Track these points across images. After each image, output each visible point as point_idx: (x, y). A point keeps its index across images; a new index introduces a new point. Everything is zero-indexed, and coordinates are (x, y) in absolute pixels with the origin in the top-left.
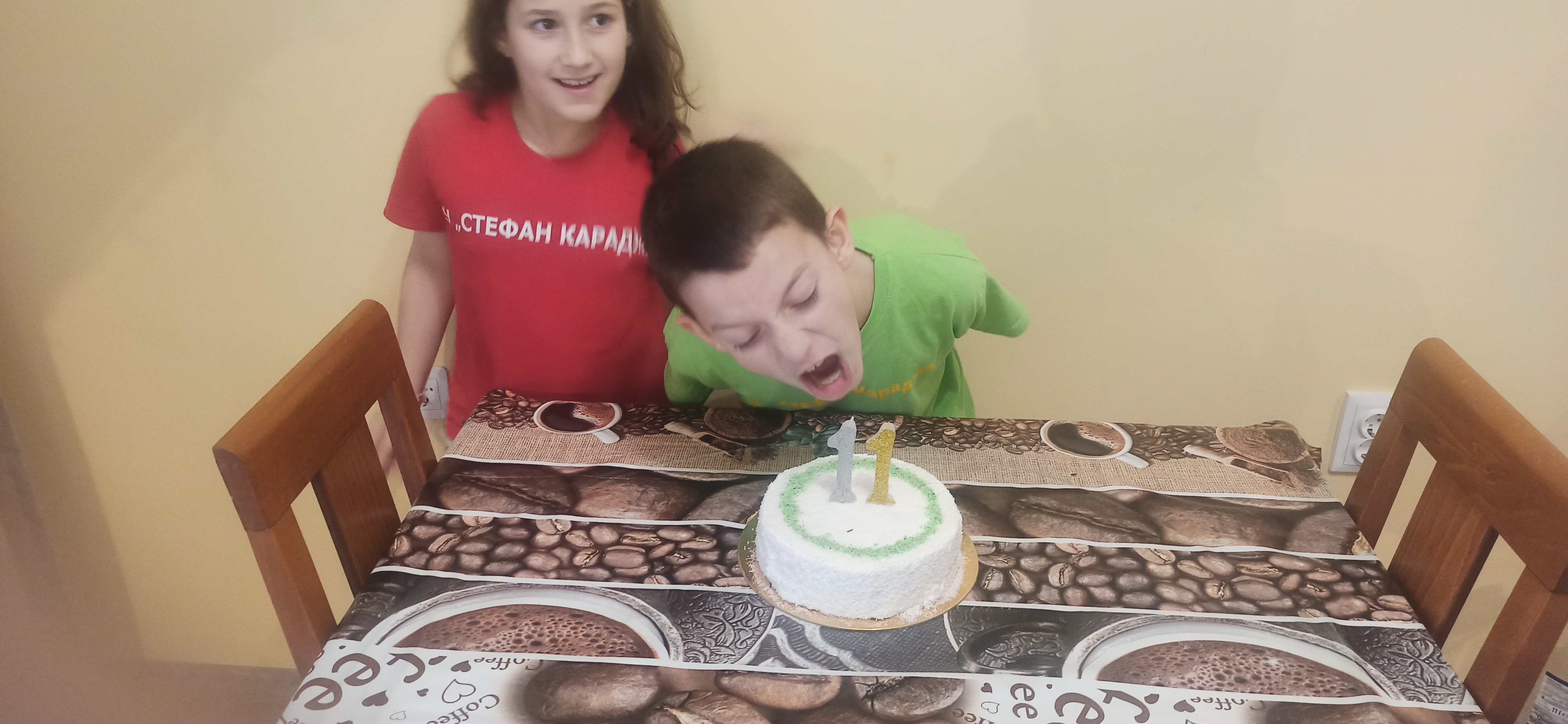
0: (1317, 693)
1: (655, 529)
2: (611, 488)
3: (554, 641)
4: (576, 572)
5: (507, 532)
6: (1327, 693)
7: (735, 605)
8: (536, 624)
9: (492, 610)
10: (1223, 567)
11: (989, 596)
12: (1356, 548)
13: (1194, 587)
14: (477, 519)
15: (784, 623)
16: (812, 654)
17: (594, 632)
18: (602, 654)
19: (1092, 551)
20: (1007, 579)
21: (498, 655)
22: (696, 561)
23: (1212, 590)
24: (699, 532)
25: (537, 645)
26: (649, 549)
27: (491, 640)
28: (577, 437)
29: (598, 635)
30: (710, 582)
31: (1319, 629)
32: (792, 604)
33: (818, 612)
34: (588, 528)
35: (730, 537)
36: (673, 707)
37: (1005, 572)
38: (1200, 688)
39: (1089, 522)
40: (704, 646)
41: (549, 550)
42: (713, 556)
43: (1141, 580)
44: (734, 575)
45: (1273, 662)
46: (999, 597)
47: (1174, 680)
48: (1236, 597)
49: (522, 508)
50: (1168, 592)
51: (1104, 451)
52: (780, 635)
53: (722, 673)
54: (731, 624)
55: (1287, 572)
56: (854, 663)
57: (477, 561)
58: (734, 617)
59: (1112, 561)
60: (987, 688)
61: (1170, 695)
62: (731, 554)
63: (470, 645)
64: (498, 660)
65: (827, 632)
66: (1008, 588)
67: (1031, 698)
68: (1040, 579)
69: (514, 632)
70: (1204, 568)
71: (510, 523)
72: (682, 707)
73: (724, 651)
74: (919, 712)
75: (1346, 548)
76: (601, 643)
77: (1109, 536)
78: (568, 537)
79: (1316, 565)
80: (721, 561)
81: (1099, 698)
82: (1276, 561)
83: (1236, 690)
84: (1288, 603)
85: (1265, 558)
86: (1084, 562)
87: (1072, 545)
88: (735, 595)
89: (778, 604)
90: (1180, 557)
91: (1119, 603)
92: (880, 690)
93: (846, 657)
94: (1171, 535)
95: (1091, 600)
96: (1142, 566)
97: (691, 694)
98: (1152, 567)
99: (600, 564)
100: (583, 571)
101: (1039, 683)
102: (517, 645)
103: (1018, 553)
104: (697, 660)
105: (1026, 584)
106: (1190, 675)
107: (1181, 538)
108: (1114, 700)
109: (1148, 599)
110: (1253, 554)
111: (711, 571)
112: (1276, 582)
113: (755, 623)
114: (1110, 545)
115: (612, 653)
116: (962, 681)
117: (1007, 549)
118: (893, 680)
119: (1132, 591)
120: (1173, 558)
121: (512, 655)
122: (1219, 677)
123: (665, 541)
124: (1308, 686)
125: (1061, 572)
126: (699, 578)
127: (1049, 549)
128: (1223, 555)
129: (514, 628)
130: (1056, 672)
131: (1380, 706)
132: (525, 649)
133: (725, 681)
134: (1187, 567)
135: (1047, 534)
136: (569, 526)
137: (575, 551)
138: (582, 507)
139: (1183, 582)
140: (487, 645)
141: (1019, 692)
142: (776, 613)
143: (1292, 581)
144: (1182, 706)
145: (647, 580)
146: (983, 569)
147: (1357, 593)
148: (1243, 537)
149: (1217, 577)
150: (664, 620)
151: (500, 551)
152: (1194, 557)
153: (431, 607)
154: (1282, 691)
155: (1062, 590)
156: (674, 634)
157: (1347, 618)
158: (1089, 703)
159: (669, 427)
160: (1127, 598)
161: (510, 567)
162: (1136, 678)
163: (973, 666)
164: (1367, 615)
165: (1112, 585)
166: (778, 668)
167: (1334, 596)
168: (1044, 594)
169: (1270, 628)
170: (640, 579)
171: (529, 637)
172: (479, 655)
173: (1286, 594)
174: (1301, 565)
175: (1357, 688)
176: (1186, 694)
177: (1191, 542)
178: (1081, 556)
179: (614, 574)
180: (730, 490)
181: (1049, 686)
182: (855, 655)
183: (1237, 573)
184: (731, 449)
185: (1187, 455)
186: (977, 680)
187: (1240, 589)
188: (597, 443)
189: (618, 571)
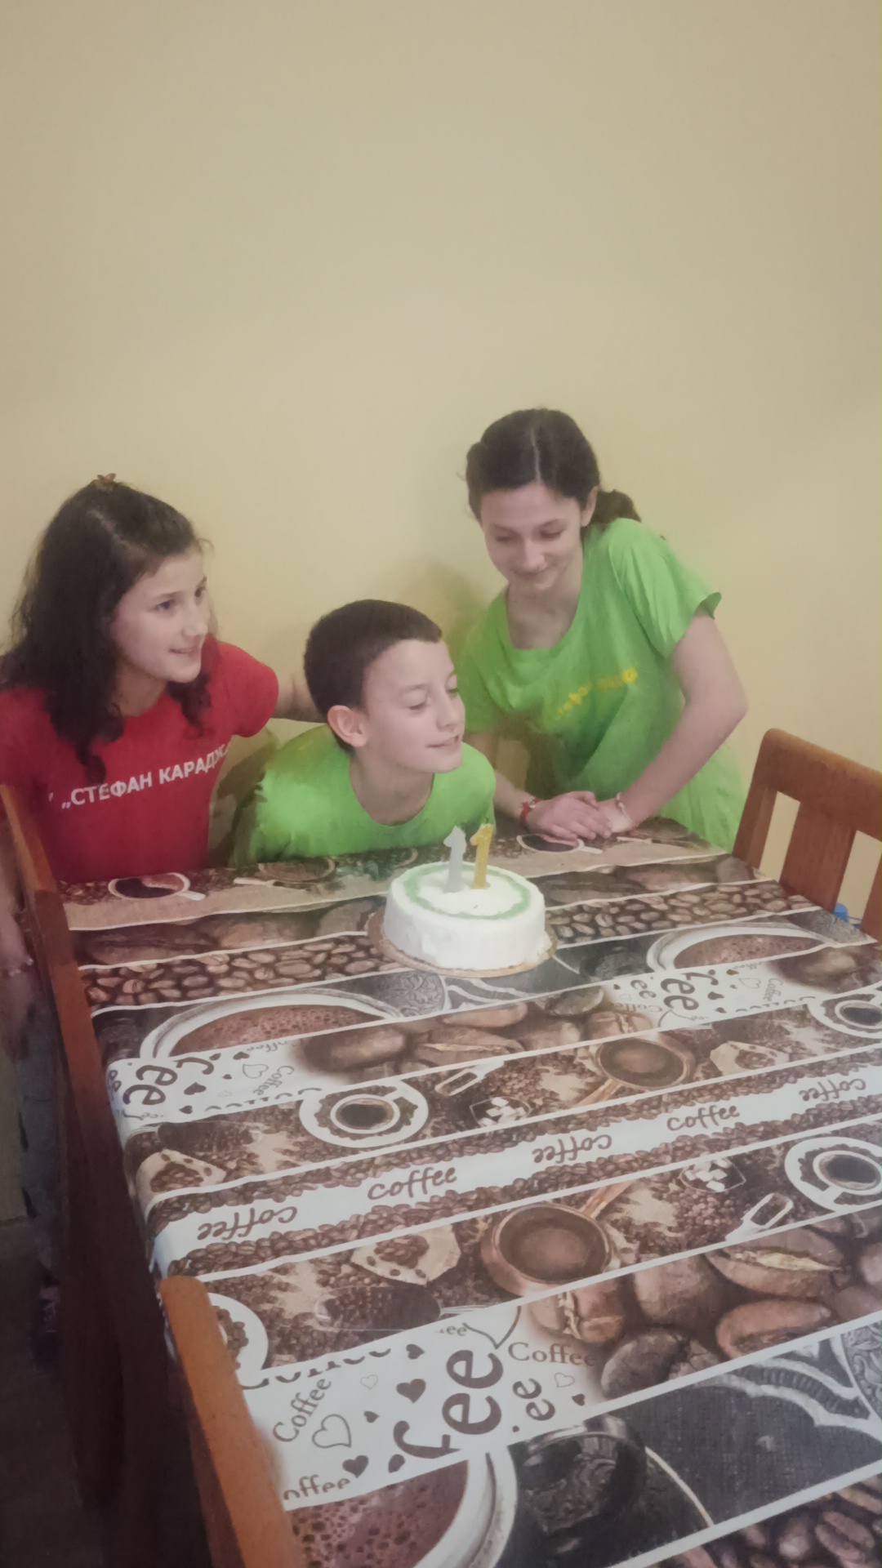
0: (794, 951)
1: (301, 947)
2: (234, 927)
3: (295, 1027)
4: (264, 983)
5: (178, 970)
6: (799, 949)
7: (409, 979)
8: (270, 1019)
9: (227, 1018)
10: (695, 899)
11: (570, 940)
12: (756, 875)
13: (686, 912)
14: (142, 967)
15: (450, 981)
16: (487, 994)
17: (322, 1016)
18: (340, 1026)
19: (613, 905)
20: (574, 930)
21: (264, 1043)
22: (352, 960)
23: (698, 912)
24: (338, 942)
25: (284, 1032)
26: (308, 960)
27: (245, 1037)
28: (165, 900)
29: (327, 1016)
30: (375, 969)
31: (771, 919)
32: (449, 970)
33: (472, 970)
34: (245, 955)
35: (362, 942)
36: (424, 1043)
37: (567, 925)
38: (733, 961)
39: (596, 889)
40: (411, 1006)
41: (228, 974)
42: (361, 954)
43: (653, 915)
44: (388, 962)
45: (760, 940)
46: (578, 939)
47: (717, 960)
48: (714, 913)
49: (172, 953)
50: (675, 918)
51: (569, 848)
52: (454, 988)
53: (439, 1019)
54: (417, 990)
55: (731, 894)
56: (520, 993)
57: (176, 993)
58: (414, 986)
59: (629, 908)
60: (617, 987)
61: (720, 969)
62: (373, 951)
63: (233, 1042)
64: (265, 1045)
65: (485, 980)
66: (578, 934)
67: (645, 987)
68: (592, 923)
69: (259, 1028)
70: (683, 902)
71: (176, 963)
72: (430, 1041)
73: (427, 1006)
74: (585, 1009)
75: (752, 877)
76: (333, 1020)
77: (614, 894)
78: (233, 964)
79: (745, 888)
80: (370, 956)
81: (684, 978)
82: (723, 889)
83: (751, 958)
84: (743, 910)
85: (713, 889)
86: (614, 910)
87: (598, 903)
88: (403, 973)
89: (438, 972)
90: (666, 899)
91: (650, 929)
92: (552, 1003)
93: (512, 991)
94: (650, 887)
95: (635, 931)
96: (648, 908)
97: (430, 1033)
98: (655, 906)
99: (278, 975)
100: (271, 982)
101: (644, 977)
102: (268, 1035)
103: (566, 914)
104: (413, 1015)
105: (588, 930)
106: (724, 955)
107: (657, 887)
108: (693, 978)
109: (666, 923)
110: (704, 888)
111: (370, 964)
112: (729, 901)
113: (432, 986)
114: (621, 899)
115: (349, 1024)
116: (599, 988)
117: (559, 914)
118: (557, 995)
119: (654, 921)
120: (662, 900)
121: (276, 1041)
122: (739, 953)
123: (317, 952)
124: (788, 948)
125: (603, 918)
126: (365, 969)
127: (585, 908)
128: (689, 892)
129: (256, 1026)
130: (649, 970)
131: (830, 949)
132: (276, 1036)
133: (446, 1021)
134: (673, 902)
135: (576, 900)
136: (228, 959)
137: (251, 972)
138: (225, 943)
139: (680, 911)
140: (245, 1040)
141: (637, 985)
142: (442, 979)
143: (737, 899)
144: (731, 972)
145: (326, 977)
146: (555, 927)
147: (777, 897)
148: (693, 881)
149: (694, 905)
150: (365, 997)
151: (187, 982)
152: (673, 896)
153: (172, 1027)
154: (775, 954)
155: (613, 928)
156: (381, 1004)
157: (781, 911)
158: (681, 983)
159: (238, 881)
160: (654, 925)
161: (208, 991)
162: (696, 963)
163: (597, 979)
164: (789, 908)
165: (639, 920)
166: (473, 1007)
167: (766, 901)
168: (603, 932)
169: (745, 924)
170: (321, 978)
171: (273, 1028)
172: (249, 1046)
173: (739, 905)
174: (735, 889)
175: (814, 943)
176: (730, 966)
177: (662, 888)
178: (608, 907)
179: (298, 980)
180: (333, 912)
181: (652, 978)
182: (518, 989)
183: (704, 900)
184: (305, 885)
185: (621, 842)
186: (608, 984)
187: (714, 908)
188: (190, 902)
189: (299, 977)
